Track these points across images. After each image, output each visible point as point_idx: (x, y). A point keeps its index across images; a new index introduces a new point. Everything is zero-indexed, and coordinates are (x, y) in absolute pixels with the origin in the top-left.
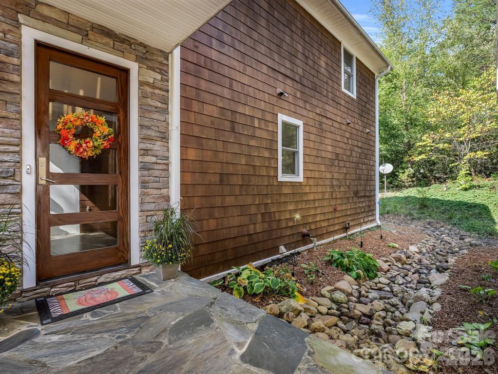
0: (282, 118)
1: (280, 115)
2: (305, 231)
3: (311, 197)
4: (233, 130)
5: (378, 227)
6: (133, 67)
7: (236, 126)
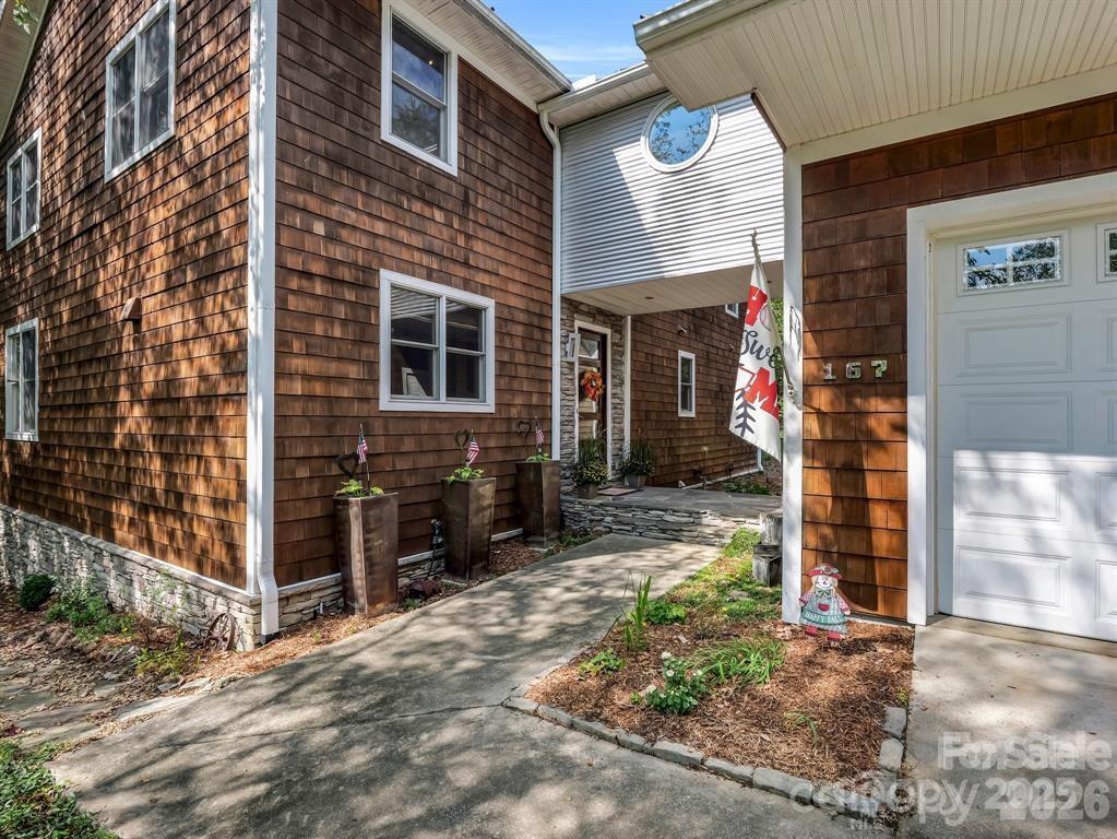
0: (682, 354)
1: (680, 351)
2: (696, 468)
3: (700, 433)
4: (652, 372)
5: (760, 473)
6: (608, 331)
7: (655, 368)
